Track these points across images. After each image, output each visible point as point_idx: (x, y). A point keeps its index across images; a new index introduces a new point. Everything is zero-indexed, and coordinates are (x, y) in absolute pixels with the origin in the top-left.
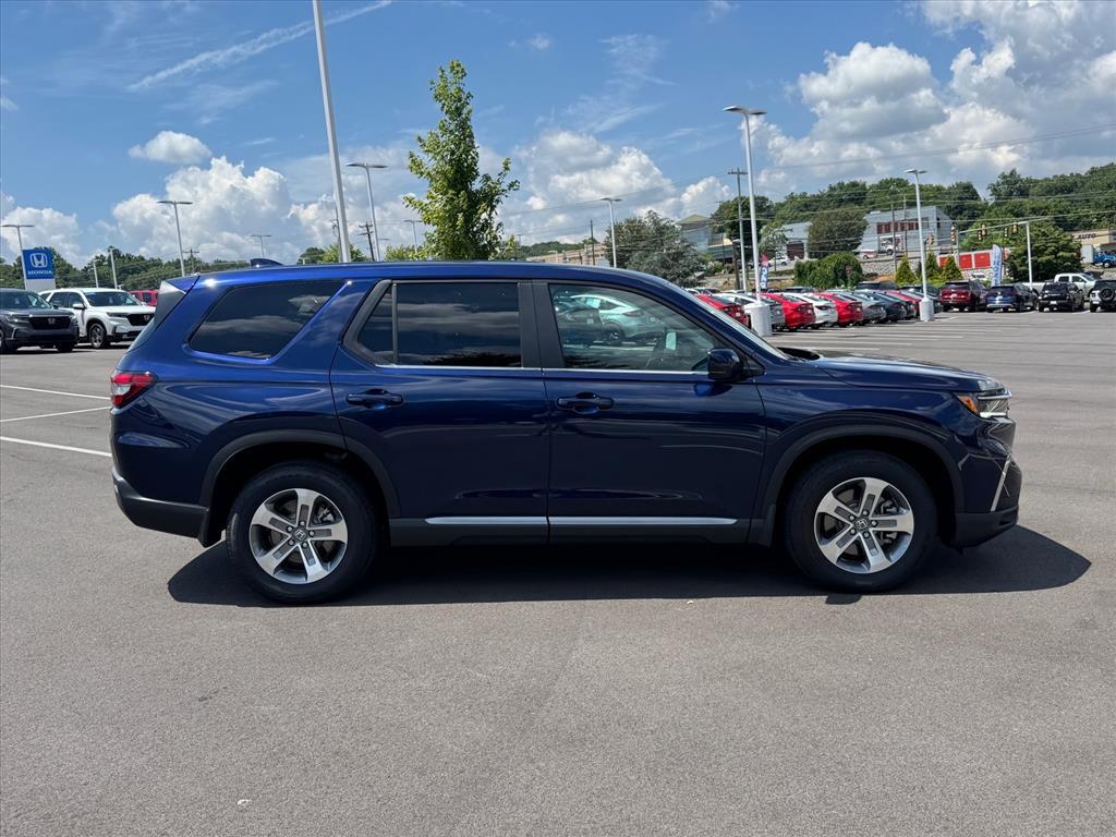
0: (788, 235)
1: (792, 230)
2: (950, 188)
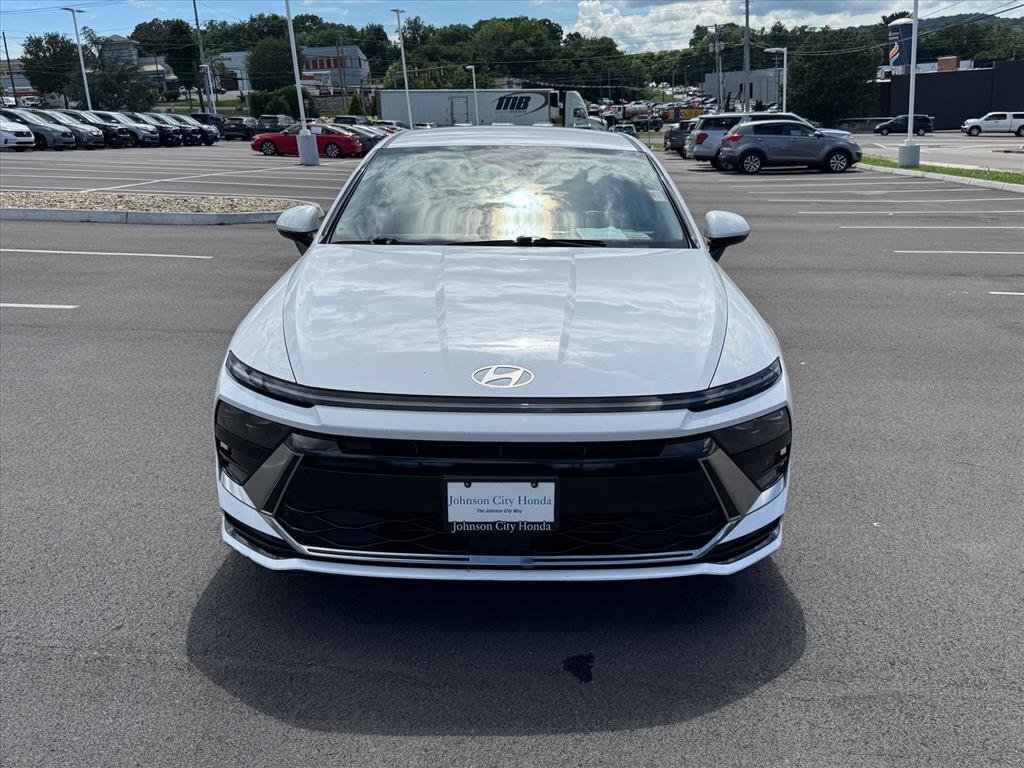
0: (227, 64)
1: (230, 59)
2: (363, 30)
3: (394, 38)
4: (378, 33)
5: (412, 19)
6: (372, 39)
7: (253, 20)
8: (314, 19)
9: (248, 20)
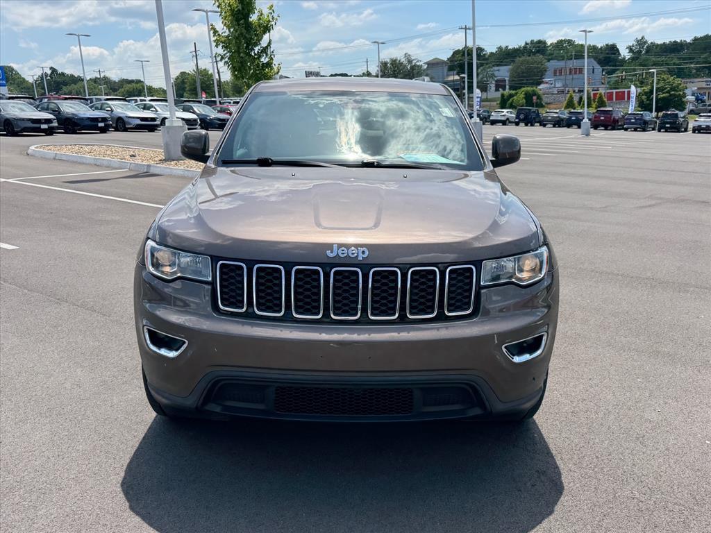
0: (496, 73)
1: (498, 70)
2: (602, 47)
3: (625, 53)
4: (613, 49)
5: (639, 38)
6: (608, 54)
7: (526, 44)
8: (569, 42)
9: (523, 44)
